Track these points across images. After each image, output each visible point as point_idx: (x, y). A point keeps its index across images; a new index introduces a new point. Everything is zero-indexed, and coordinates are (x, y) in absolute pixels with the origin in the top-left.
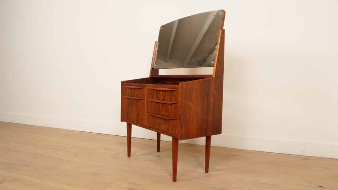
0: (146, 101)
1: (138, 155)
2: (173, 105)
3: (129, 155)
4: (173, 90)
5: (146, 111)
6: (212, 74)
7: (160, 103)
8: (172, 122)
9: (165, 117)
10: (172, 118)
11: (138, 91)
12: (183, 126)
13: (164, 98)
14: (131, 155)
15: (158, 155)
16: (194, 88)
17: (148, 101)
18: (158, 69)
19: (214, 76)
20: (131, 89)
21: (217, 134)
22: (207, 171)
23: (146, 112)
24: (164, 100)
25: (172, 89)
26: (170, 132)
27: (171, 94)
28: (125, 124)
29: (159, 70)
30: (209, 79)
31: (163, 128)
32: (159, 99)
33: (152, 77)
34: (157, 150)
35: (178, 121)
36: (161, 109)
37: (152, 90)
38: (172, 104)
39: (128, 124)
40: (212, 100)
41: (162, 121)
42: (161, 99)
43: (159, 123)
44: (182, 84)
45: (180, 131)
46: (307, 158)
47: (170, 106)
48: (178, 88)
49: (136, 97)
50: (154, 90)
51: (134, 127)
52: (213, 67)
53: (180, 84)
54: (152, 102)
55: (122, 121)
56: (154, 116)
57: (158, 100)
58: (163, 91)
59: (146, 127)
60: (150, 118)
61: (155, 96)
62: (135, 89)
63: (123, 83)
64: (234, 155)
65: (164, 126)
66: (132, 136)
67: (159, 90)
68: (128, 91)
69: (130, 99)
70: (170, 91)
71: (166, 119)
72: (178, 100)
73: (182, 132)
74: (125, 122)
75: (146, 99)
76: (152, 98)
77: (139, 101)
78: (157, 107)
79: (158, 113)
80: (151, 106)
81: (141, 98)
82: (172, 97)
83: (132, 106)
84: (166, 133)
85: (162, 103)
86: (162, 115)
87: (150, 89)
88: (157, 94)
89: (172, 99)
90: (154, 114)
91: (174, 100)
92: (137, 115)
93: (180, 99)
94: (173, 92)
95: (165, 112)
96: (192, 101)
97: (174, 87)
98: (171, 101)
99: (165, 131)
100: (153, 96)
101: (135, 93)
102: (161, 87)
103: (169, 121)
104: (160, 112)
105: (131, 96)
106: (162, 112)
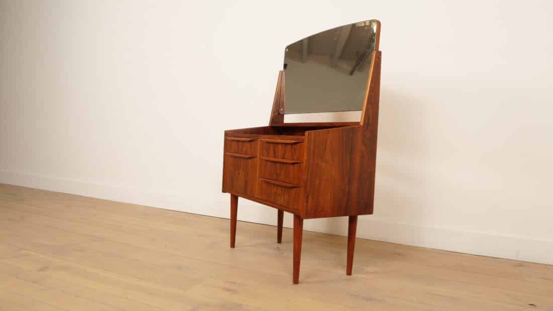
0: (258, 159)
1: (248, 246)
2: (296, 165)
3: (233, 245)
4: (296, 143)
5: (258, 174)
7: (278, 162)
8: (293, 191)
9: (284, 184)
10: (294, 186)
11: (248, 145)
12: (310, 197)
13: (284, 156)
14: (236, 244)
15: (278, 248)
16: (329, 141)
17: (261, 160)
18: (284, 114)
19: (362, 124)
20: (238, 141)
22: (349, 272)
23: (258, 177)
24: (283, 158)
25: (294, 141)
28: (228, 196)
30: (352, 128)
32: (277, 156)
33: (273, 125)
34: (277, 240)
35: (302, 189)
36: (278, 171)
37: (267, 142)
38: (294, 164)
39: (232, 197)
40: (357, 160)
41: (279, 190)
42: (280, 156)
43: (276, 193)
44: (309, 133)
45: (305, 204)
46: (521, 264)
47: (291, 167)
48: (303, 140)
49: (245, 154)
50: (270, 143)
51: (241, 200)
53: (307, 133)
54: (266, 161)
55: (224, 191)
56: (268, 183)
57: (275, 158)
58: (282, 143)
59: (257, 200)
60: (264, 185)
61: (271, 152)
62: (243, 142)
63: (227, 134)
64: (399, 254)
65: (282, 198)
66: (238, 218)
67: (278, 143)
68: (234, 144)
69: (235, 157)
70: (292, 144)
71: (285, 187)
72: (303, 157)
73: (307, 206)
74: (229, 192)
75: (258, 156)
76: (268, 156)
77: (250, 160)
78: (274, 168)
79: (275, 178)
80: (265, 168)
81: (251, 156)
82: (295, 154)
83: (238, 169)
84: (285, 209)
85: (280, 162)
86: (280, 181)
87: (265, 142)
88: (274, 148)
89: (295, 156)
90: (269, 179)
91: (297, 158)
92: (246, 181)
93: (306, 156)
94: (296, 145)
95: (285, 176)
96: (325, 160)
97: (297, 138)
98: (293, 159)
99: (284, 206)
100: (268, 152)
101: (244, 149)
102: (279, 139)
103: (290, 189)
104: (277, 177)
105: (238, 153)
106: (280, 176)
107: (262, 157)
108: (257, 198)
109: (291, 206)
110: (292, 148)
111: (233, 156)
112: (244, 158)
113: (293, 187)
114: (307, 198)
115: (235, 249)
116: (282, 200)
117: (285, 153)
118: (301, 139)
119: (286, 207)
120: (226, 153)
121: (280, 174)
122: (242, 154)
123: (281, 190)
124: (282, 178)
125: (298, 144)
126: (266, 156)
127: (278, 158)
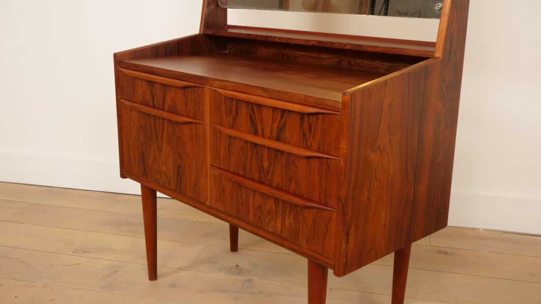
0: (207, 130)
2: (315, 163)
3: (153, 275)
4: (317, 114)
5: (209, 161)
7: (263, 147)
9: (285, 197)
10: (313, 205)
12: (352, 230)
13: (279, 133)
16: (387, 103)
17: (216, 133)
19: (439, 52)
20: (150, 82)
23: (209, 165)
24: (278, 140)
25: (312, 109)
27: (306, 123)
28: (134, 185)
31: (275, 225)
32: (260, 133)
35: (335, 215)
36: (266, 164)
37: (232, 99)
38: (309, 158)
39: (144, 188)
41: (270, 205)
42: (268, 132)
43: (259, 208)
44: (352, 95)
47: (302, 163)
48: (337, 110)
49: (171, 112)
50: (240, 101)
54: (232, 138)
55: (124, 175)
56: (239, 184)
57: (256, 133)
58: (275, 108)
59: (212, 211)
60: (228, 186)
61: (243, 120)
62: (166, 86)
63: (122, 61)
65: (279, 221)
67: (261, 106)
68: (142, 86)
70: (302, 115)
71: (285, 202)
72: (337, 149)
73: (346, 249)
74: (136, 179)
75: (208, 122)
76: (233, 127)
77: (186, 129)
78: (252, 156)
79: (256, 176)
80: (229, 151)
81: (189, 120)
82: (312, 135)
83: (157, 138)
84: (287, 244)
85: (272, 148)
86: (271, 186)
87: (225, 97)
88: (252, 113)
89: (311, 141)
90: (240, 176)
91: (319, 146)
92: (179, 167)
93: (345, 147)
94: (315, 117)
95: (284, 178)
96: (379, 148)
97: (318, 103)
98: (307, 146)
99: (283, 237)
100: (234, 120)
101: (168, 100)
102: (264, 94)
103: (299, 209)
104: (262, 176)
105: (154, 107)
106: (270, 176)
107: (217, 127)
108: (211, 207)
109: (302, 243)
110: (302, 120)
111: (139, 111)
112: (170, 121)
113: (310, 207)
114: (348, 235)
115: (158, 281)
116: (279, 225)
117: (281, 129)
118: (330, 106)
119: (288, 241)
120: (122, 100)
121: (271, 172)
122: (163, 110)
123: (276, 206)
124: (277, 180)
125: (320, 116)
126: (229, 128)
127: (263, 136)
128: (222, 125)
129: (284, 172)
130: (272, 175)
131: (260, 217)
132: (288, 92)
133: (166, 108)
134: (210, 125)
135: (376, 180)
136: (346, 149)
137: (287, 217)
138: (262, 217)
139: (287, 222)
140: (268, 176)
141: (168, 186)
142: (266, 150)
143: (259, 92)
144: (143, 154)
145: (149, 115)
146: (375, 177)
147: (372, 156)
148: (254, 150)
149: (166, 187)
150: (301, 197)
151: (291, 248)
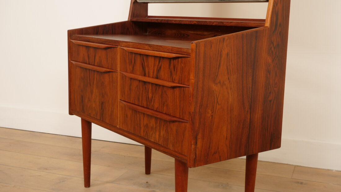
0: (118, 76)
1: (107, 182)
2: (177, 90)
3: (87, 183)
4: (178, 58)
5: (119, 97)
6: (264, 17)
7: (149, 83)
8: (174, 127)
9: (159, 115)
10: (176, 119)
12: (200, 136)
13: (158, 73)
15: (147, 182)
16: (224, 53)
17: (123, 77)
18: (147, 3)
19: (267, 24)
20: (88, 47)
21: (270, 149)
23: (119, 100)
24: (157, 78)
25: (174, 55)
26: (171, 148)
27: (172, 65)
28: (77, 121)
29: (150, 5)
30: (257, 32)
31: (155, 136)
32: (147, 75)
35: (188, 125)
36: (150, 95)
37: (132, 53)
38: (173, 88)
39: (83, 121)
41: (153, 122)
42: (151, 73)
43: (147, 126)
44: (196, 44)
45: (193, 146)
47: (170, 92)
48: (189, 54)
49: (98, 66)
50: (136, 54)
52: (267, 3)
53: (193, 44)
54: (131, 79)
55: (71, 113)
56: (135, 110)
57: (145, 75)
58: (154, 57)
59: (119, 131)
60: (129, 113)
61: (138, 67)
62: (96, 48)
63: (72, 34)
65: (157, 133)
67: (147, 56)
68: (83, 51)
70: (170, 59)
71: (161, 119)
72: (189, 80)
73: (195, 149)
74: (78, 115)
75: (119, 71)
76: (132, 72)
77: (106, 76)
78: (142, 91)
79: (145, 104)
80: (130, 89)
81: (108, 70)
82: (175, 73)
83: (90, 85)
84: (162, 149)
85: (154, 84)
86: (153, 110)
87: (128, 52)
88: (143, 62)
89: (175, 76)
90: (136, 105)
91: (179, 80)
92: (102, 103)
93: (193, 78)
94: (177, 60)
95: (160, 103)
96: (220, 82)
97: (178, 51)
98: (173, 80)
99: (159, 144)
100: (133, 67)
101: (97, 58)
102: (150, 48)
103: (168, 124)
104: (148, 104)
105: (89, 64)
106: (152, 103)
107: (124, 73)
108: (120, 129)
109: (171, 147)
110: (170, 63)
111: (81, 67)
112: (98, 72)
113: (174, 122)
114: (196, 138)
115: (91, 188)
116: (157, 136)
117: (159, 70)
118: (185, 52)
119: (162, 147)
120: (71, 61)
121: (153, 100)
122: (94, 65)
123: (155, 123)
124: (156, 105)
125: (180, 59)
126: (130, 73)
127: (149, 77)
128: (126, 72)
129: (160, 99)
130: (154, 102)
131: (147, 132)
132: (162, 46)
133: (96, 64)
134: (120, 72)
135: (218, 105)
136: (193, 79)
137: (162, 131)
138: (148, 131)
139: (162, 134)
140: (151, 103)
141: (96, 118)
142: (150, 85)
143: (147, 47)
144: (82, 97)
145: (86, 69)
146: (217, 102)
147: (214, 87)
148: (144, 87)
149: (95, 118)
150: (169, 115)
151: (164, 151)
